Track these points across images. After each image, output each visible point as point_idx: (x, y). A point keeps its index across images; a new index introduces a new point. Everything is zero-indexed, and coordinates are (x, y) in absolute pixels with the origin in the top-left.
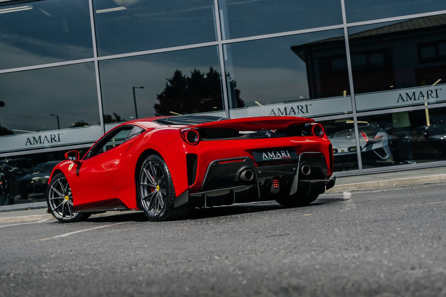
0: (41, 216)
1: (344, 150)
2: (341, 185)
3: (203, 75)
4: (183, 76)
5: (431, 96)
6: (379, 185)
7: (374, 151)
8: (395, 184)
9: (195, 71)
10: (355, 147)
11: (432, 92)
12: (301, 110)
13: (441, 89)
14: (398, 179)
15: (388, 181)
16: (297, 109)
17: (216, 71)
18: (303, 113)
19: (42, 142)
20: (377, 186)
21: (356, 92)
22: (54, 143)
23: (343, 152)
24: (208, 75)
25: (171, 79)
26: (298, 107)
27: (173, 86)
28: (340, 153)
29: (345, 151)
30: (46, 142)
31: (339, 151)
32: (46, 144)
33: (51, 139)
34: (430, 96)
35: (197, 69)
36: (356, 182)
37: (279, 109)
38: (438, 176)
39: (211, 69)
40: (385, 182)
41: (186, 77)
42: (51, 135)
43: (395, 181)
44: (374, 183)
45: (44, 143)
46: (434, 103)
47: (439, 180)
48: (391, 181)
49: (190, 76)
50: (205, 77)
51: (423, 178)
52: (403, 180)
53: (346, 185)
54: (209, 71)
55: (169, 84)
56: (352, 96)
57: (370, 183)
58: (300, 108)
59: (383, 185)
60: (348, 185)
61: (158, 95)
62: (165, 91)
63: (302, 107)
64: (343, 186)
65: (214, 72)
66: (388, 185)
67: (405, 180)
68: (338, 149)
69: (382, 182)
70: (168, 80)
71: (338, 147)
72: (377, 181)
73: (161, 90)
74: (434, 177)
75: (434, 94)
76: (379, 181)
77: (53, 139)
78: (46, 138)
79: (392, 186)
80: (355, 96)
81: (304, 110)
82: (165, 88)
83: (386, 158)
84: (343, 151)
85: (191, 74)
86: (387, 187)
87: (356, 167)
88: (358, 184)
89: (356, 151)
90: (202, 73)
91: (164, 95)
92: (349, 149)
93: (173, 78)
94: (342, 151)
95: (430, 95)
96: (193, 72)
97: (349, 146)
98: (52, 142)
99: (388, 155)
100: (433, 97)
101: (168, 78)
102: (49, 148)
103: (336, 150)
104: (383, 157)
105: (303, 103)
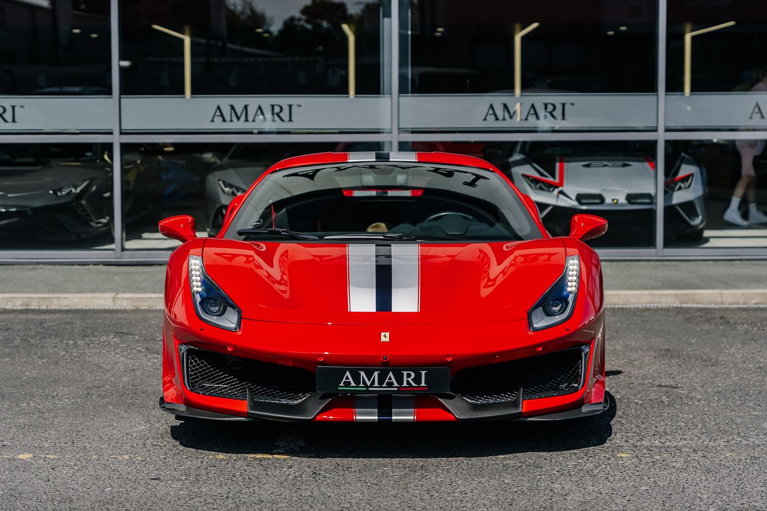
1: (617, 200)
6: (724, 299)
7: (679, 210)
12: (550, 112)
14: (760, 291)
15: (743, 294)
16: (543, 110)
18: (555, 118)
20: (719, 300)
23: (617, 203)
28: (609, 205)
29: (620, 202)
31: (608, 200)
37: (505, 105)
40: (735, 294)
44: (713, 294)
48: (745, 292)
57: (705, 294)
58: (550, 108)
59: (730, 300)
63: (555, 108)
66: (741, 302)
68: (605, 195)
71: (604, 190)
72: (718, 291)
76: (722, 291)
79: (749, 306)
83: (698, 221)
84: (615, 201)
86: (738, 304)
87: (650, 242)
92: (630, 198)
94: (613, 200)
97: (627, 191)
99: (700, 217)
103: (601, 199)
104: (691, 219)
105: (557, 99)
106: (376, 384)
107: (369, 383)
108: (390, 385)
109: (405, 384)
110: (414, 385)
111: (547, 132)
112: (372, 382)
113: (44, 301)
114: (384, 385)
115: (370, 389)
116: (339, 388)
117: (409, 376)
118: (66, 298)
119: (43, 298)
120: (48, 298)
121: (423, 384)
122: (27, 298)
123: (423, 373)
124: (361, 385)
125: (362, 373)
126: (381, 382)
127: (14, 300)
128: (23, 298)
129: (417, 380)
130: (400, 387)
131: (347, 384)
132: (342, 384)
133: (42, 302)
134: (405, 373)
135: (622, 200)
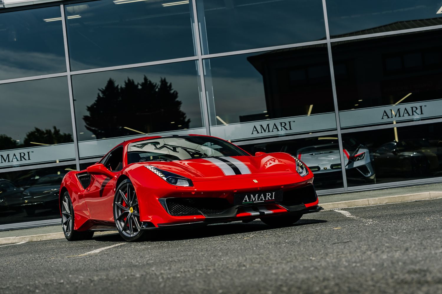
0: (18, 238)
1: (326, 168)
2: (330, 203)
3: (137, 86)
4: (116, 85)
5: (416, 113)
6: (370, 202)
7: (357, 169)
8: (385, 201)
9: (129, 80)
10: (340, 164)
11: (417, 109)
12: (284, 127)
13: (426, 106)
14: (388, 197)
15: (378, 199)
16: (280, 126)
17: (150, 82)
18: (286, 129)
19: (10, 160)
20: (367, 203)
21: (340, 109)
22: (24, 162)
24: (142, 85)
25: (103, 89)
26: (281, 123)
27: (104, 97)
28: (322, 170)
29: (327, 169)
30: (15, 160)
31: (322, 168)
32: (15, 163)
33: (21, 157)
34: (414, 113)
35: (131, 78)
36: (345, 200)
37: (261, 126)
38: (427, 194)
39: (146, 79)
40: (375, 199)
41: (119, 87)
42: (20, 153)
43: (386, 198)
44: (364, 200)
45: (12, 161)
46: (419, 120)
47: (428, 198)
48: (380, 199)
49: (123, 86)
50: (140, 87)
51: (413, 195)
52: (393, 197)
53: (336, 204)
54: (143, 81)
55: (101, 95)
56: (336, 112)
57: (360, 201)
58: (283, 125)
59: (373, 203)
60: (338, 203)
61: (88, 107)
62: (96, 102)
63: (286, 124)
64: (332, 204)
65: (148, 82)
67: (395, 197)
68: (319, 166)
69: (372, 200)
70: (100, 90)
71: (320, 164)
72: (367, 199)
73: (92, 101)
74: (424, 194)
75: (419, 111)
76: (369, 199)
77: (23, 157)
78: (15, 156)
79: (382, 204)
80: (339, 113)
81: (287, 127)
82: (96, 99)
83: (369, 175)
85: (124, 84)
86: (377, 204)
87: (341, 185)
88: (348, 202)
89: (341, 168)
90: (136, 83)
91: (95, 107)
92: (332, 166)
93: (106, 88)
94: (324, 168)
95: (415, 111)
96: (127, 81)
97: (331, 163)
98: (21, 160)
99: (370, 173)
100: (418, 114)
101: (100, 89)
102: (18, 167)
103: (318, 168)
104: (366, 175)
105: (286, 120)
106: (257, 200)
107: (254, 200)
108: (262, 199)
109: (267, 199)
110: (270, 199)
111: (284, 136)
112: (255, 199)
113: (39, 237)
114: (260, 200)
115: (254, 202)
116: (243, 203)
117: (269, 195)
118: (49, 235)
119: (38, 236)
120: (41, 236)
121: (273, 198)
122: (31, 237)
123: (274, 193)
124: (251, 201)
125: (252, 195)
126: (258, 199)
127: (25, 238)
128: (30, 237)
129: (271, 197)
130: (265, 200)
131: (246, 201)
132: (244, 201)
133: (38, 238)
134: (267, 194)
135: (329, 167)
